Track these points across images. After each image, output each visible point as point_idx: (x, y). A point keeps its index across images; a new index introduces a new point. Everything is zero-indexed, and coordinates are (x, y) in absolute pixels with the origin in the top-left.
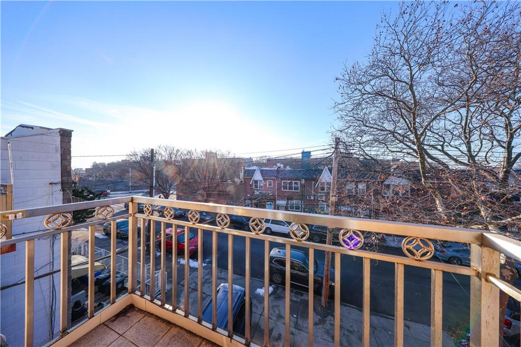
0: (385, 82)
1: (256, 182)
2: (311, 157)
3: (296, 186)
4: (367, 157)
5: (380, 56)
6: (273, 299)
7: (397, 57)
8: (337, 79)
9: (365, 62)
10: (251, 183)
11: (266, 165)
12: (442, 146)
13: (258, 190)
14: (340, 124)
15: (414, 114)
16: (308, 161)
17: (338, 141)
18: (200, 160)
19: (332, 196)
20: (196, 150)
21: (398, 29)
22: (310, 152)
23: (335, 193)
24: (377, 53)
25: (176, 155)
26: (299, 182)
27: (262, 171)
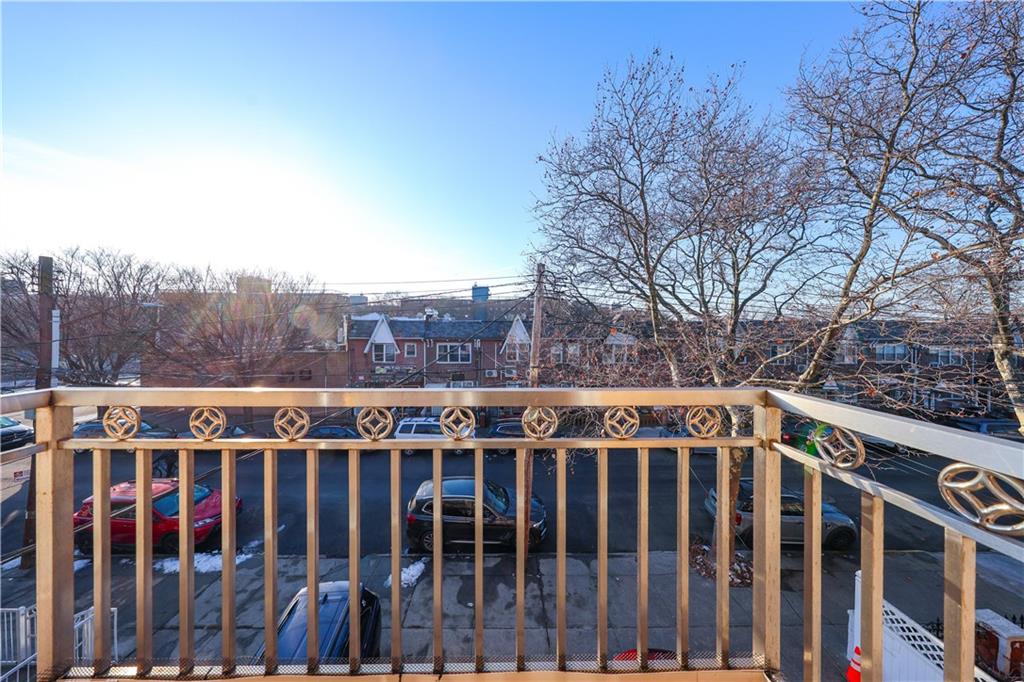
0: (609, 179)
1: (379, 347)
2: (490, 298)
3: (464, 352)
4: (580, 299)
5: (603, 136)
6: (425, 586)
7: (624, 142)
8: (540, 159)
9: (583, 142)
10: (366, 351)
11: (399, 311)
12: (673, 286)
13: (383, 366)
14: (542, 241)
15: (645, 235)
16: (483, 306)
17: (541, 270)
18: (224, 297)
19: (534, 367)
20: (209, 269)
21: (627, 100)
22: (487, 288)
23: (537, 362)
24: (599, 131)
25: (140, 280)
26: (470, 345)
27: (392, 325)
